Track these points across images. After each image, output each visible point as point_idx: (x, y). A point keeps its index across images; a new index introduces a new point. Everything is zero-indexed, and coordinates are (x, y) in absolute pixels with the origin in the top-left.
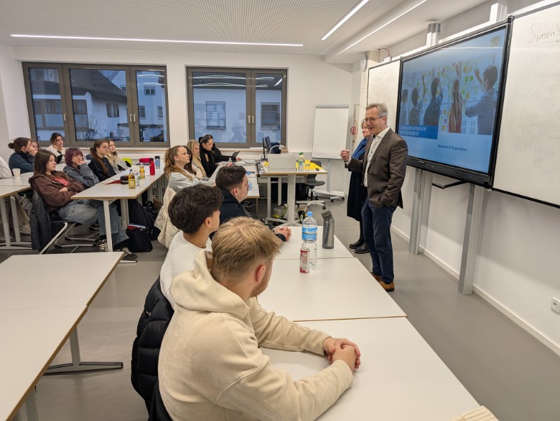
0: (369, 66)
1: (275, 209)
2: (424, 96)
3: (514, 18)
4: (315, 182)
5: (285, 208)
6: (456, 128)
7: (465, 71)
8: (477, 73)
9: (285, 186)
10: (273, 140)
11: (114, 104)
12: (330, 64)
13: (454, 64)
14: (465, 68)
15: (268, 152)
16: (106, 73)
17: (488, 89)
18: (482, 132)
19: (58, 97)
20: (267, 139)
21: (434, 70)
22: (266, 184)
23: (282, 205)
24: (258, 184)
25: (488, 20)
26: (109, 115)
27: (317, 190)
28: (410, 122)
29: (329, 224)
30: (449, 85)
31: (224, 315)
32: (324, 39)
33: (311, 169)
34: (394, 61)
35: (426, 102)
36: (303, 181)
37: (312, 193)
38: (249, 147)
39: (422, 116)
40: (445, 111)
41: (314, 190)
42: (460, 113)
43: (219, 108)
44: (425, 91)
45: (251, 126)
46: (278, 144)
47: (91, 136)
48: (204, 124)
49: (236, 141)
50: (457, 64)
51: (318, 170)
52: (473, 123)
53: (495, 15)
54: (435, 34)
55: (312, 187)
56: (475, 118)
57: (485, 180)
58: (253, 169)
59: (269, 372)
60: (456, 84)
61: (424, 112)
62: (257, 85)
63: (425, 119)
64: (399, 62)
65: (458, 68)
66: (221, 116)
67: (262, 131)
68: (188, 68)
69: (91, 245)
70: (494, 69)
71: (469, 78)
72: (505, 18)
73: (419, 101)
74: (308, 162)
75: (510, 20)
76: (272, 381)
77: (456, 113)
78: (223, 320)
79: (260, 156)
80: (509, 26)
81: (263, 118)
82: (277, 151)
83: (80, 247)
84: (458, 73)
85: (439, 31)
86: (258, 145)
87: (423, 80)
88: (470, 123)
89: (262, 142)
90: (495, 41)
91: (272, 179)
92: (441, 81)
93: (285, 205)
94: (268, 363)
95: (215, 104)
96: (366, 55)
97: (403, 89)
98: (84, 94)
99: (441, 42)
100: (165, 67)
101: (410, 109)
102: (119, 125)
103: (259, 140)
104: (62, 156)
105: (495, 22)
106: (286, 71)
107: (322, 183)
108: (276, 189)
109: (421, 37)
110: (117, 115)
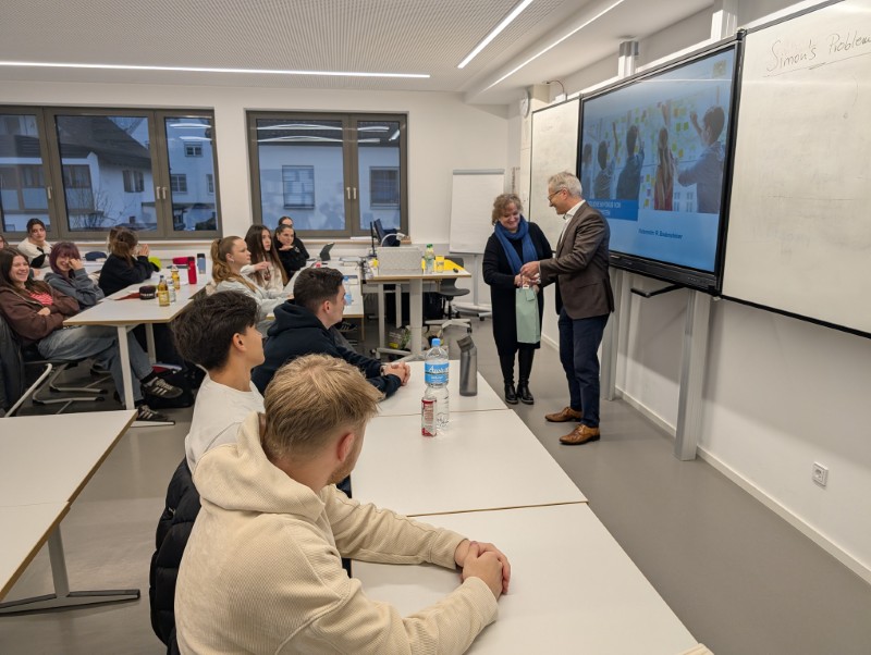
0: (533, 109)
1: (392, 334)
2: (616, 155)
3: (746, 32)
4: (455, 290)
5: (408, 332)
6: (665, 203)
7: (676, 115)
8: (694, 118)
9: (406, 298)
10: (386, 226)
11: (135, 172)
13: (659, 106)
14: (676, 111)
15: (379, 244)
16: (122, 123)
17: (711, 143)
18: (703, 207)
19: (37, 161)
20: (377, 224)
21: (630, 112)
22: (376, 295)
23: (403, 327)
24: (363, 295)
25: (708, 36)
26: (128, 189)
27: (458, 303)
28: (597, 195)
29: (469, 358)
30: (652, 137)
31: (283, 518)
32: (461, 66)
33: (447, 269)
34: (571, 100)
35: (620, 164)
36: (435, 289)
37: (450, 307)
38: (348, 237)
39: (614, 185)
40: (648, 176)
41: (453, 302)
42: (670, 179)
43: (304, 176)
44: (617, 147)
45: (352, 204)
46: (395, 231)
47: (97, 224)
48: (280, 201)
49: (331, 228)
50: (664, 104)
51: (457, 271)
52: (689, 195)
53: (719, 27)
54: (630, 58)
55: (450, 298)
56: (693, 188)
57: (710, 283)
58: (355, 270)
59: (361, 606)
60: (664, 135)
61: (617, 179)
62: (360, 138)
63: (619, 190)
64: (578, 101)
65: (667, 109)
66: (307, 189)
67: (370, 212)
68: (249, 113)
69: (94, 399)
70: (718, 112)
71: (682, 127)
72: (733, 33)
73: (609, 161)
74: (440, 259)
75: (740, 36)
76: (367, 620)
77: (665, 179)
78: (281, 526)
79: (368, 251)
80: (739, 44)
81: (373, 191)
82: (394, 242)
83: (74, 402)
84: (665, 117)
85: (636, 54)
86: (364, 233)
87: (614, 129)
88: (685, 195)
89: (369, 228)
90: (719, 68)
91: (386, 287)
92: (641, 130)
93: (408, 327)
94: (358, 591)
95: (296, 170)
96: (528, 91)
97: (584, 144)
98: (85, 156)
99: (639, 70)
100: (211, 112)
101: (597, 174)
102: (143, 204)
103: (365, 225)
104: (43, 256)
105: (719, 39)
106: (405, 116)
107: (465, 292)
108: (390, 303)
109: (609, 63)
110: (140, 188)
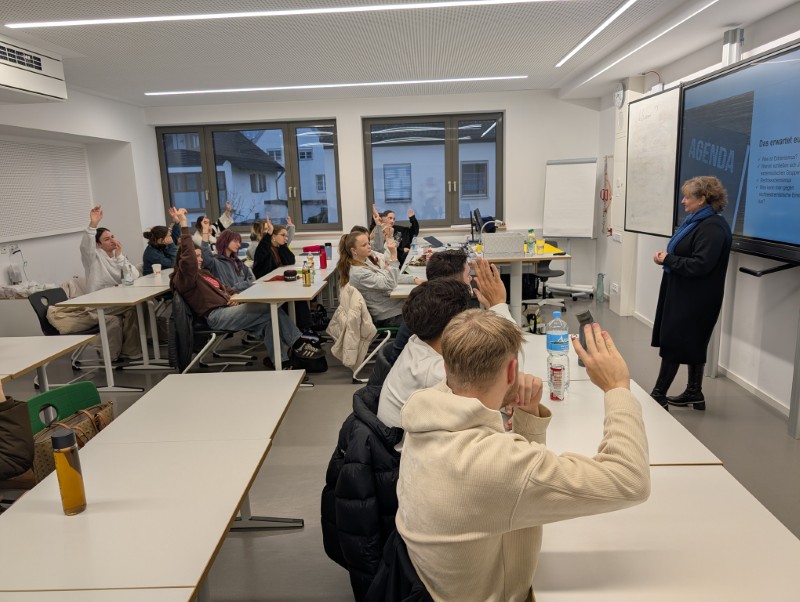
0: (628, 100)
4: (549, 271)
10: (483, 214)
11: (260, 175)
12: (567, 100)
15: (478, 231)
19: (198, 169)
20: (476, 213)
26: (254, 190)
27: (553, 284)
32: (559, 65)
33: (548, 252)
34: (669, 90)
36: (533, 270)
37: (544, 288)
38: (449, 226)
41: (547, 283)
43: (402, 173)
45: (452, 195)
46: (490, 218)
48: (383, 196)
54: (735, 45)
55: (544, 279)
62: (460, 136)
64: (678, 90)
66: (406, 184)
67: (467, 203)
68: (365, 120)
69: (246, 363)
74: (541, 242)
79: (467, 237)
82: (491, 229)
83: (230, 365)
85: (742, 40)
86: (463, 222)
89: (469, 217)
95: (395, 168)
96: (624, 84)
98: (224, 164)
99: (745, 56)
100: (333, 121)
102: (266, 203)
103: (464, 214)
106: (501, 114)
107: (559, 274)
109: (713, 49)
110: (264, 189)
